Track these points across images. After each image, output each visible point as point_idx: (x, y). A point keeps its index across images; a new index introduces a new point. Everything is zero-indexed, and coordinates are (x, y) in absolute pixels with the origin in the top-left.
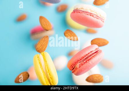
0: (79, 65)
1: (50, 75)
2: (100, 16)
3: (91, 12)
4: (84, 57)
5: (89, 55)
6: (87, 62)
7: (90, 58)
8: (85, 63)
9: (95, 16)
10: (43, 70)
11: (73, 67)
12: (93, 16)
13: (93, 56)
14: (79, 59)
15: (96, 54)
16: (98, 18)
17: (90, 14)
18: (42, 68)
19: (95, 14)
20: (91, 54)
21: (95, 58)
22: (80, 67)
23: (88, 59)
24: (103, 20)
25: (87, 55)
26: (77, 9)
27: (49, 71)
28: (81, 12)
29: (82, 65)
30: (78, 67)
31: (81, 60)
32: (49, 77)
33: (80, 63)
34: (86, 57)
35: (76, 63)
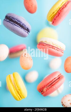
0: (46, 89)
1: (18, 88)
2: (60, 48)
3: (53, 45)
4: (49, 83)
5: (53, 81)
6: (52, 87)
7: (54, 84)
8: (50, 88)
9: (56, 48)
10: (13, 84)
11: (42, 91)
12: (54, 49)
13: (56, 82)
14: (45, 85)
15: (58, 80)
16: (58, 50)
17: (52, 47)
18: (12, 83)
19: (56, 46)
20: (54, 80)
21: (57, 83)
22: (46, 91)
23: (53, 84)
24: (62, 51)
25: (51, 81)
26: (42, 41)
27: (17, 84)
28: (45, 45)
29: (48, 89)
30: (45, 91)
31: (47, 86)
32: (18, 89)
33: (46, 88)
34: (51, 83)
35: (43, 88)
